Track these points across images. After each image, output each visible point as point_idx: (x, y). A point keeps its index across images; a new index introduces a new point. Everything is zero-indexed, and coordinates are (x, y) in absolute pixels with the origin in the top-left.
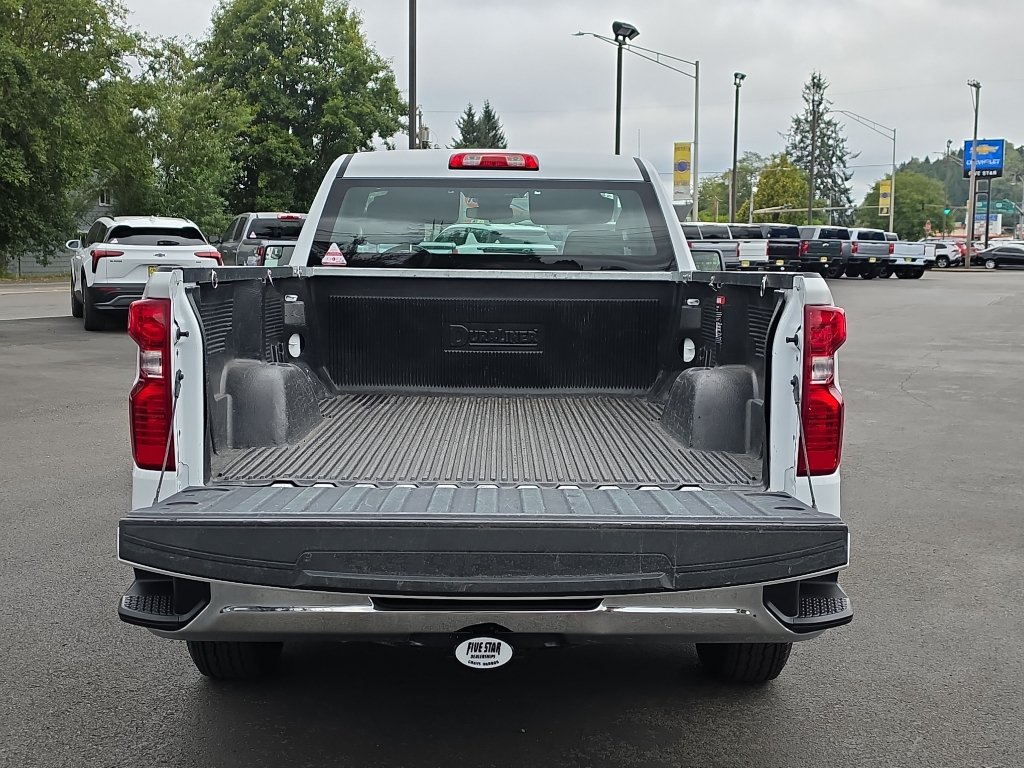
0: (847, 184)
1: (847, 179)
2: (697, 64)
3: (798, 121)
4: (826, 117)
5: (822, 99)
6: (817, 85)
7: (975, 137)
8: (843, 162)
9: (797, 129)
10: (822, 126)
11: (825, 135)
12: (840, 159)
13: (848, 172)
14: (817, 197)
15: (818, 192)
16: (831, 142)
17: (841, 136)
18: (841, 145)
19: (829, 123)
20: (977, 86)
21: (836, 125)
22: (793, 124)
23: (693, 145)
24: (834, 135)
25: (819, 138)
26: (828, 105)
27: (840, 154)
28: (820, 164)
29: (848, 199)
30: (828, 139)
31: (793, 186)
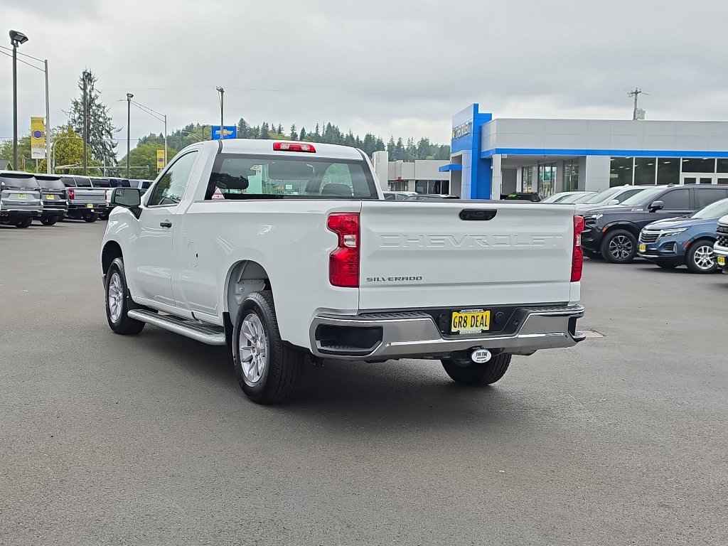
0: (114, 150)
1: (113, 147)
2: (46, 62)
3: (76, 104)
4: (97, 102)
5: (93, 89)
6: (87, 78)
7: (222, 124)
8: (111, 135)
9: (76, 109)
10: (94, 108)
11: (96, 115)
12: (108, 132)
13: (114, 142)
14: (92, 158)
15: (93, 155)
16: (101, 120)
17: (108, 116)
18: (108, 122)
19: (99, 106)
20: (222, 91)
21: (104, 108)
22: (73, 105)
23: (45, 120)
24: (103, 115)
25: (92, 116)
26: (98, 94)
27: (108, 129)
28: (94, 135)
29: (115, 161)
30: (99, 117)
31: (79, 150)
